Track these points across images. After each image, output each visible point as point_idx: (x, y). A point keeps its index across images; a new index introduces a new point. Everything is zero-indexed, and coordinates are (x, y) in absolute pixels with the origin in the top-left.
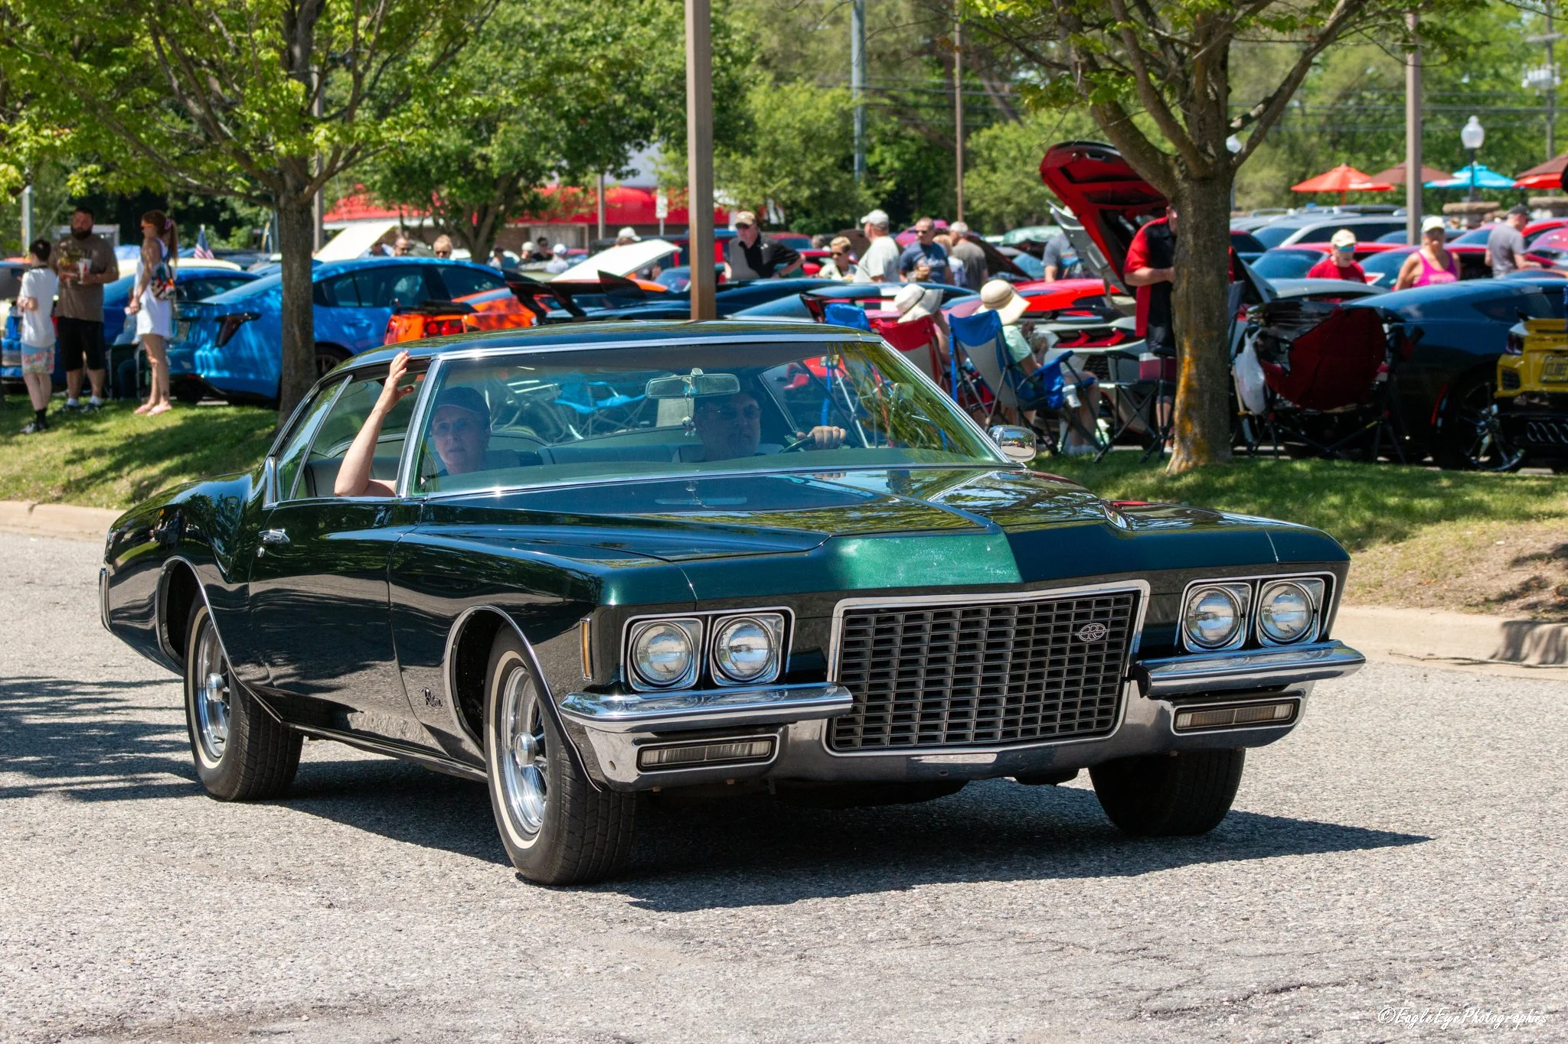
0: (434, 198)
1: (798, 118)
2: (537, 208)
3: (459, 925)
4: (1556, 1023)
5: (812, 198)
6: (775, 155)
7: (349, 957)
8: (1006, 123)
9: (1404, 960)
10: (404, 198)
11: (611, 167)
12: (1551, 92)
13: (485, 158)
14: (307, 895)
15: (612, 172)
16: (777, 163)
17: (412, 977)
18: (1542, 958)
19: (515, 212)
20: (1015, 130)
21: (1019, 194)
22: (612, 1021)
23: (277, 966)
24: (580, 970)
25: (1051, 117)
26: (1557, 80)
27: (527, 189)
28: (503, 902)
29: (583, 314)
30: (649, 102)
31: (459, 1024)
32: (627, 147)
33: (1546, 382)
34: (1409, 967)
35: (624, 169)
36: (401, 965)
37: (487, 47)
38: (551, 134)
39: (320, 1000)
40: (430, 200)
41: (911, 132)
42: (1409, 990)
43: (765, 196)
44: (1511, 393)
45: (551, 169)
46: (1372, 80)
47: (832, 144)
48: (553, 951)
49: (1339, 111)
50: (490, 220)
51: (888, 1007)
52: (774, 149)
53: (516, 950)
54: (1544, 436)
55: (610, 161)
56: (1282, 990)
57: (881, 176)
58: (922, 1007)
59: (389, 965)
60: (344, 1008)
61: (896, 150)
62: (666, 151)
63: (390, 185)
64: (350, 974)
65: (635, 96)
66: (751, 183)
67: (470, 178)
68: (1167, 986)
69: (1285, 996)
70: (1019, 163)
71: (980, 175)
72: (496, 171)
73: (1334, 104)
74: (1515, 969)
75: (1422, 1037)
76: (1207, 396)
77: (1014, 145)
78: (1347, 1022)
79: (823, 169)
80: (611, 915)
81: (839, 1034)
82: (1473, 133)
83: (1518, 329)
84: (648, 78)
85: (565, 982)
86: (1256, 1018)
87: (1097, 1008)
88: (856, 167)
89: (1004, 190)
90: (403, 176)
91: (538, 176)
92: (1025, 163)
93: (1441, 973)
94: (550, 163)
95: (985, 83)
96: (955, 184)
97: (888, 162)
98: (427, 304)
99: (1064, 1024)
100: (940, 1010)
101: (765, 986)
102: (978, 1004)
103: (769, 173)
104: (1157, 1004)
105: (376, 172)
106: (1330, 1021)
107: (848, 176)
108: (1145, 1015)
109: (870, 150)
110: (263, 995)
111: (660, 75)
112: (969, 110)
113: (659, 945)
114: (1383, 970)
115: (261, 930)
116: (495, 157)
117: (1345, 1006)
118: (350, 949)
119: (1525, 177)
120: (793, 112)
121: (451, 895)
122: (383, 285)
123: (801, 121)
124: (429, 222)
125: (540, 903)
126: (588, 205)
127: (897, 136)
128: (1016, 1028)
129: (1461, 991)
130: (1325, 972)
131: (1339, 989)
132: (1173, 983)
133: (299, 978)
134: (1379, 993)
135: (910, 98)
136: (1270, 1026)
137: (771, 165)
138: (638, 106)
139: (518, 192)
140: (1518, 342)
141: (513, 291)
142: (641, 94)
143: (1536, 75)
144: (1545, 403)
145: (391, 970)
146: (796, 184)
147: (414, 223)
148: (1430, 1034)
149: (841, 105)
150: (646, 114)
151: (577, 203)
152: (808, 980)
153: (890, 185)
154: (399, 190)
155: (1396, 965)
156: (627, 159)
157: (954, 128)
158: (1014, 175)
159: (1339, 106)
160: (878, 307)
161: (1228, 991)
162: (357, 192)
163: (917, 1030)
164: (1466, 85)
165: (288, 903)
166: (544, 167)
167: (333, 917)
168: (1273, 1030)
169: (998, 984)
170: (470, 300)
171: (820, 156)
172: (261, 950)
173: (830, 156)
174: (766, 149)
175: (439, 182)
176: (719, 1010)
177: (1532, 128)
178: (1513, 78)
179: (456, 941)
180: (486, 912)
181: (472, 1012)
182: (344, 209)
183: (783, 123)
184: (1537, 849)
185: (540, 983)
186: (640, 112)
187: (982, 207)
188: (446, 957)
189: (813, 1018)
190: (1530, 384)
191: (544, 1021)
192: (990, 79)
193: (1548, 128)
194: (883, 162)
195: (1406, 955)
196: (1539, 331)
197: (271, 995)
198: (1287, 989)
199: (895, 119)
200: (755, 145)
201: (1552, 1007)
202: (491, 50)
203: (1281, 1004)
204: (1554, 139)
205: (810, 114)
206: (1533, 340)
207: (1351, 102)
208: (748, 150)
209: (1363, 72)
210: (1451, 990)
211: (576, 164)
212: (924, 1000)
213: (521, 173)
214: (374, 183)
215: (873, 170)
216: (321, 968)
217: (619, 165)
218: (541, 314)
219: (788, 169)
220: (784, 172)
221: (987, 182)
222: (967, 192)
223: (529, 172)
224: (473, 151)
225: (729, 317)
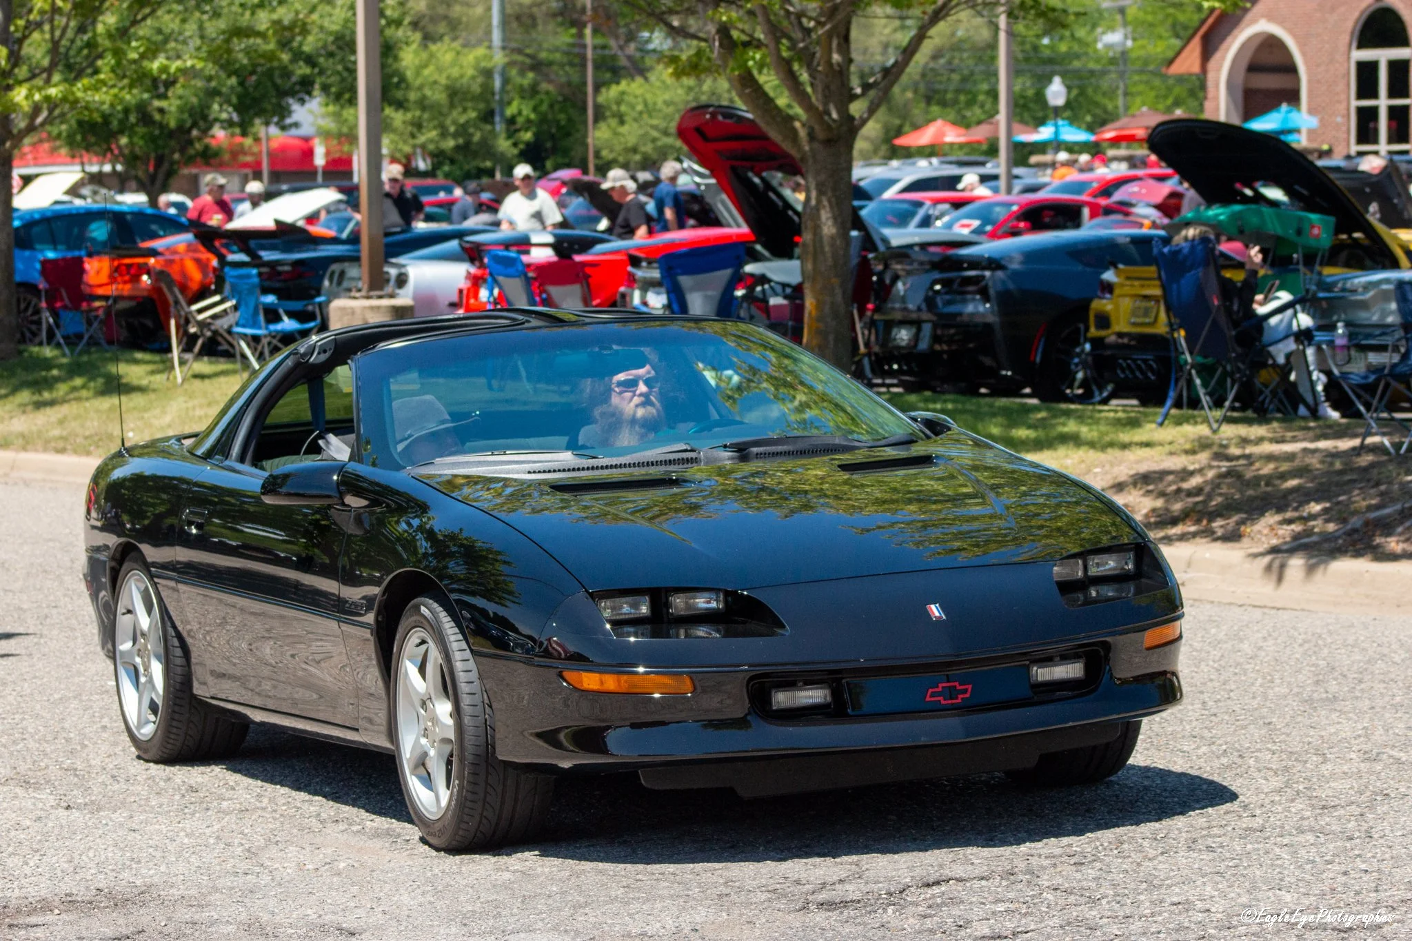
0: (114, 146)
1: (444, 75)
2: (210, 158)
3: (187, 825)
4: (1180, 913)
5: (457, 148)
6: (424, 108)
7: (91, 854)
8: (633, 79)
9: (1040, 856)
10: (87, 149)
11: (275, 119)
12: (1124, 53)
13: (161, 111)
14: (47, 798)
15: (277, 124)
16: (426, 116)
17: (148, 874)
18: (1162, 853)
19: (190, 161)
20: (641, 86)
21: (645, 144)
22: (334, 913)
23: (27, 864)
24: (300, 867)
26: (1129, 43)
27: (200, 139)
28: (225, 804)
29: (260, 257)
30: (311, 60)
31: (197, 917)
32: (291, 101)
33: (1134, 324)
34: (1045, 863)
35: (288, 121)
36: (139, 862)
38: (223, 90)
39: (70, 895)
40: (110, 149)
41: (544, 86)
42: (1047, 884)
43: (414, 146)
44: (1102, 333)
45: (223, 121)
46: (961, 41)
47: (475, 98)
48: (273, 850)
49: (932, 70)
50: (166, 166)
51: (582, 900)
52: (423, 104)
53: (240, 849)
54: (1132, 372)
55: (274, 114)
56: (934, 884)
57: (518, 126)
58: (612, 900)
59: (128, 863)
60: (91, 903)
61: (532, 103)
62: (327, 105)
63: (75, 135)
64: (93, 871)
65: (298, 55)
66: (402, 134)
67: (148, 129)
68: (829, 880)
69: (936, 890)
70: (645, 116)
71: (609, 126)
72: (172, 124)
73: (927, 63)
74: (1139, 865)
75: (1062, 927)
76: (831, 338)
77: (640, 100)
78: (994, 913)
79: (467, 122)
80: (324, 815)
81: (540, 925)
82: (1056, 93)
83: (1109, 276)
84: (310, 38)
85: (288, 878)
86: (912, 909)
87: (769, 900)
88: (497, 119)
89: (632, 141)
90: (87, 128)
91: (210, 127)
92: (651, 117)
93: (1074, 868)
94: (221, 116)
95: (612, 43)
96: (585, 136)
97: (525, 112)
98: (118, 248)
99: (741, 915)
100: (628, 903)
101: (471, 880)
102: (662, 898)
103: (418, 125)
104: (822, 896)
106: (978, 912)
107: (488, 127)
108: (812, 907)
109: (509, 103)
110: (17, 890)
111: (321, 36)
112: (598, 67)
113: (370, 844)
114: (1022, 865)
115: (8, 830)
116: (172, 109)
117: (990, 899)
118: (90, 848)
119: (1103, 132)
120: (440, 70)
121: (177, 797)
122: (76, 230)
123: (448, 78)
124: (107, 168)
125: (258, 805)
126: (253, 154)
127: (533, 90)
128: (698, 919)
129: (1093, 885)
130: (970, 867)
131: (984, 883)
132: (835, 878)
133: (48, 875)
134: (1020, 886)
135: (543, 55)
136: (925, 917)
137: (420, 118)
138: (301, 63)
139: (190, 142)
140: (1108, 288)
141: (196, 236)
142: (304, 53)
143: (1112, 38)
144: (1133, 343)
145: (130, 868)
146: (444, 134)
147: (94, 169)
148: (1069, 924)
149: (483, 64)
150: (308, 71)
151: (242, 151)
152: (507, 876)
153: (528, 136)
154: (84, 139)
155: (1034, 860)
156: (290, 113)
157: (585, 84)
158: (641, 127)
159: (932, 65)
160: (527, 252)
161: (885, 885)
162: (41, 141)
163: (609, 922)
164: (1046, 46)
165: (29, 804)
166: (215, 119)
167: (72, 817)
168: (928, 921)
169: (678, 878)
170: (158, 244)
171: (465, 110)
172: (10, 849)
173: (474, 109)
174: (415, 102)
175: (121, 132)
176: (430, 903)
177: (1105, 84)
178: (1090, 39)
179: (186, 840)
180: (209, 813)
181: (207, 905)
182: (30, 157)
183: (431, 79)
184: (1150, 753)
185: (266, 879)
186: (303, 70)
187: (612, 154)
188: (179, 855)
189: (515, 910)
190: (1121, 325)
191: (273, 913)
192: (617, 37)
193: (1121, 85)
194: (520, 113)
195: (1041, 851)
196: (1128, 278)
197: (24, 890)
198: (938, 883)
199: (531, 75)
200: (407, 100)
201: (1175, 899)
203: (933, 896)
204: (1126, 94)
205: (455, 72)
206: (1122, 285)
207: (942, 61)
208: (400, 105)
209: (953, 34)
210: (1084, 884)
211: (244, 118)
212: (613, 894)
214: (61, 133)
215: (511, 121)
216: (66, 866)
217: (282, 117)
218: (222, 258)
219: (436, 122)
220: (431, 125)
221: (616, 134)
222: (597, 142)
223: (202, 124)
224: (150, 104)
225: (394, 260)
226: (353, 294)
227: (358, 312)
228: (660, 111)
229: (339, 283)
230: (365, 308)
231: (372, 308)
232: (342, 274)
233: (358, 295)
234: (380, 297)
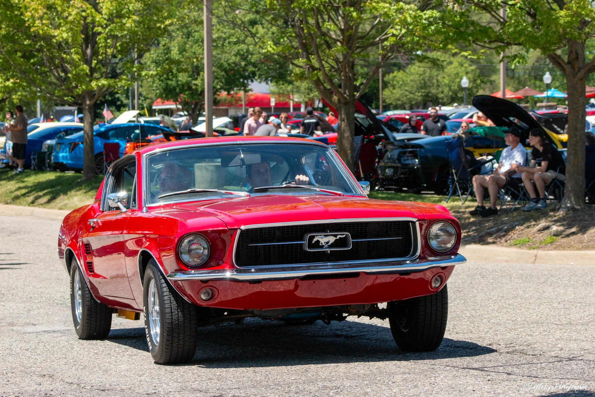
8: (399, 71)
11: (243, 88)
13: (195, 85)
15: (243, 90)
21: (403, 97)
25: (415, 69)
30: (254, 65)
32: (248, 81)
35: (248, 89)
37: (197, 45)
38: (219, 77)
40: (176, 100)
50: (199, 107)
55: (242, 86)
65: (249, 63)
66: (304, 94)
67: (191, 92)
70: (403, 87)
71: (389, 90)
72: (199, 89)
77: (401, 79)
84: (254, 56)
89: (398, 96)
90: (167, 91)
91: (216, 91)
92: (405, 86)
94: (219, 87)
96: (379, 95)
103: (311, 90)
105: (157, 90)
111: (259, 55)
116: (200, 85)
138: (251, 66)
142: (251, 62)
150: (253, 69)
156: (248, 85)
157: (378, 73)
158: (401, 90)
186: (251, 69)
187: (390, 102)
202: (199, 46)
211: (229, 87)
217: (245, 87)
221: (392, 93)
222: (383, 96)
224: (191, 82)
228: (409, 84)
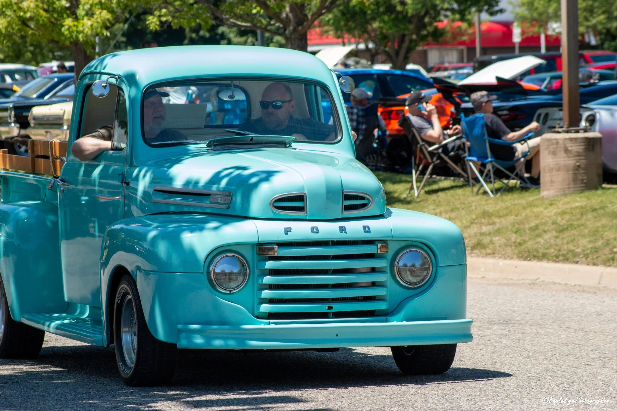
0: (369, 28)
2: (438, 37)
10: (350, 31)
11: (486, 8)
13: (402, 3)
15: (487, 11)
16: (596, 4)
27: (431, 24)
35: (496, 8)
45: (447, 10)
50: (406, 43)
55: (485, 5)
63: (339, 21)
67: (393, 16)
72: (410, 12)
90: (348, 16)
91: (438, 14)
94: (446, 6)
98: (382, 100)
116: (410, 2)
126: (470, 34)
137: (592, 6)
139: (425, 26)
141: (439, 90)
146: (610, 18)
151: (460, 32)
154: (346, 25)
156: (497, 2)
166: (442, 9)
175: (374, 19)
211: (462, 7)
213: (427, 13)
214: (329, 21)
217: (491, 6)
218: (457, 106)
219: (604, 9)
220: (600, 11)
223: (432, 12)
225: (584, 106)
226: (556, 130)
227: (561, 142)
229: (544, 123)
230: (566, 139)
231: (571, 139)
232: (547, 115)
233: (560, 130)
234: (577, 132)
